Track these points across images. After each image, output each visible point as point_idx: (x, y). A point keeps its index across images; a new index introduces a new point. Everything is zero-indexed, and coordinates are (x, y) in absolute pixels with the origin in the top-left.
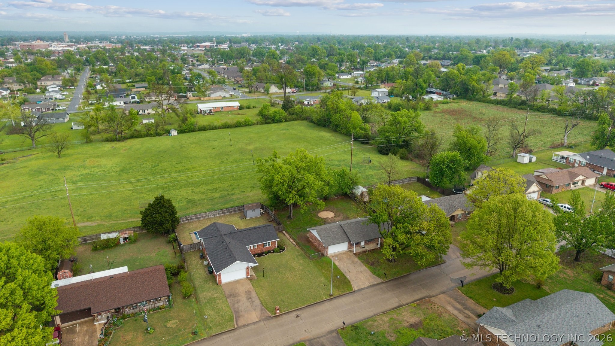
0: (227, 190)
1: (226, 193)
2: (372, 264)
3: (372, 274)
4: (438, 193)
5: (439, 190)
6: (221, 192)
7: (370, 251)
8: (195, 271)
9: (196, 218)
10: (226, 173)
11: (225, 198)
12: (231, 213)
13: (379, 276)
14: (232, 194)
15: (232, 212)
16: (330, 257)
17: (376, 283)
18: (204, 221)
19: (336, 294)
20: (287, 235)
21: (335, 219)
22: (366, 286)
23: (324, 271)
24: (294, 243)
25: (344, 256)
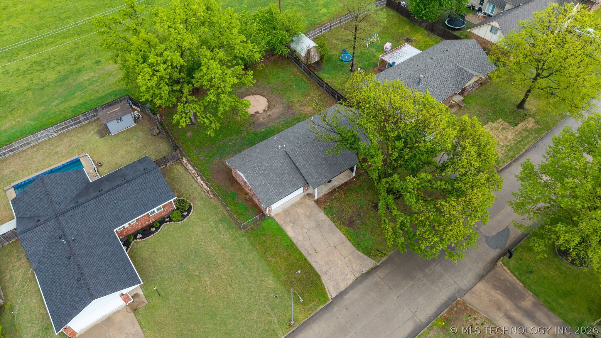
0: (68, 61)
1: (67, 68)
2: (350, 223)
3: (354, 248)
4: (423, 30)
5: (424, 25)
6: (59, 68)
7: (340, 187)
8: (22, 302)
9: (12, 151)
10: (65, 15)
11: (66, 82)
12: (80, 125)
13: (368, 252)
14: (79, 71)
15: (80, 122)
16: (277, 219)
17: (365, 270)
18: (30, 152)
19: (302, 317)
20: (190, 168)
21: (269, 113)
22: (349, 283)
23: (270, 258)
24: (206, 188)
25: (300, 211)
